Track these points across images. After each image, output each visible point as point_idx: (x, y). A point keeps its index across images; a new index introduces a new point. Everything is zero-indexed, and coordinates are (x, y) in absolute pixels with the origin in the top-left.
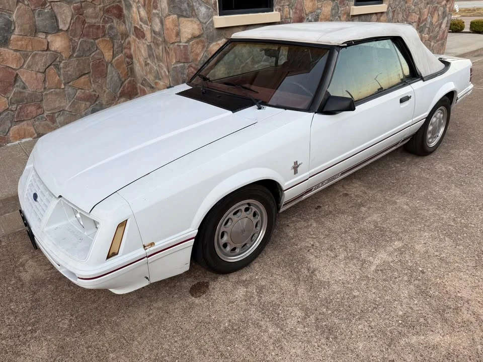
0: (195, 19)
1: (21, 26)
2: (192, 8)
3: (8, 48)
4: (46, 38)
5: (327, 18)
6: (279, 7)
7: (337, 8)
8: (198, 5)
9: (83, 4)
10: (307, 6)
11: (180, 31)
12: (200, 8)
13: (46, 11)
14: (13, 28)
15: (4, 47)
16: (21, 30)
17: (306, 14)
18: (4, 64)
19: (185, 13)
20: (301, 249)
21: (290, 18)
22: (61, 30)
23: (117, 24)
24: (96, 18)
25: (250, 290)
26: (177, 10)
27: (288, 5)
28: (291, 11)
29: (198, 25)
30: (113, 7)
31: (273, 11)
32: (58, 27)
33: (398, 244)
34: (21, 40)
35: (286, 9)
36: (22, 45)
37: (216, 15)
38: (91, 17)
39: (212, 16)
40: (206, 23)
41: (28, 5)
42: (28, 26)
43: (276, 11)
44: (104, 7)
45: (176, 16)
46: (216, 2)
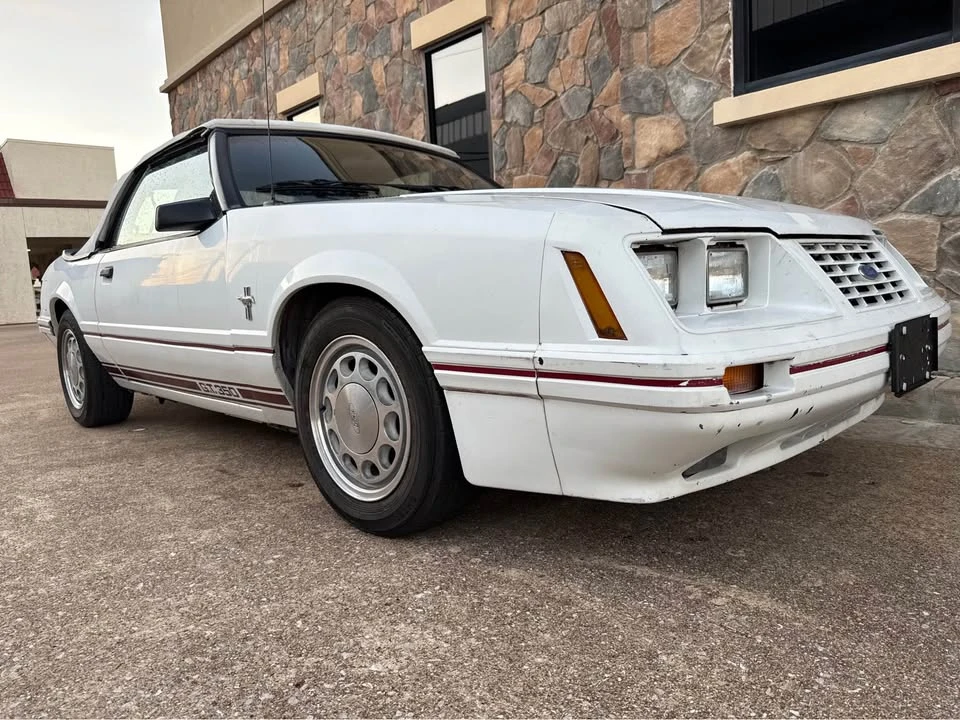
0: (671, 116)
1: (583, 173)
2: (665, 95)
8: (678, 84)
11: (634, 144)
14: (576, 176)
26: (633, 102)
29: (675, 127)
37: (726, 96)
39: (712, 101)
40: (695, 120)
41: (597, 143)
42: (589, 172)
45: (627, 116)
46: (726, 67)
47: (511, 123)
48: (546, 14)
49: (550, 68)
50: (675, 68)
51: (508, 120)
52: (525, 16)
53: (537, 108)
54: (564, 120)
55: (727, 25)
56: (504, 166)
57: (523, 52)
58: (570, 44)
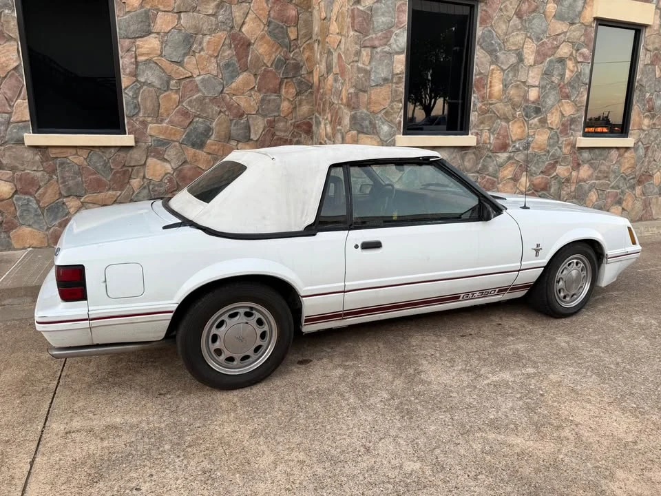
0: (375, 137)
1: (218, 133)
2: (373, 126)
3: (203, 151)
4: (237, 145)
5: (542, 147)
6: (476, 131)
7: (556, 137)
8: (380, 123)
9: (276, 118)
10: (514, 132)
12: (382, 126)
13: (242, 121)
14: (211, 134)
15: (200, 149)
16: (217, 137)
17: (512, 141)
18: (196, 164)
19: (365, 130)
20: (417, 355)
21: (490, 143)
22: (252, 140)
23: (305, 138)
24: (285, 131)
25: (347, 372)
26: (358, 127)
27: (488, 130)
28: (492, 136)
30: (304, 123)
31: (468, 135)
32: (250, 136)
33: (530, 370)
34: (216, 145)
35: (486, 134)
36: (215, 150)
37: (399, 134)
38: (281, 131)
39: (395, 135)
40: (386, 141)
41: (228, 116)
42: (223, 133)
43: (472, 134)
44: (295, 122)
45: (356, 132)
46: (400, 122)
47: (144, 83)
48: (182, 15)
49: (185, 55)
50: (380, 115)
51: (142, 80)
52: (161, 7)
53: (174, 79)
54: (200, 94)
55: (401, 105)
56: (137, 114)
57: (158, 33)
58: (204, 44)
